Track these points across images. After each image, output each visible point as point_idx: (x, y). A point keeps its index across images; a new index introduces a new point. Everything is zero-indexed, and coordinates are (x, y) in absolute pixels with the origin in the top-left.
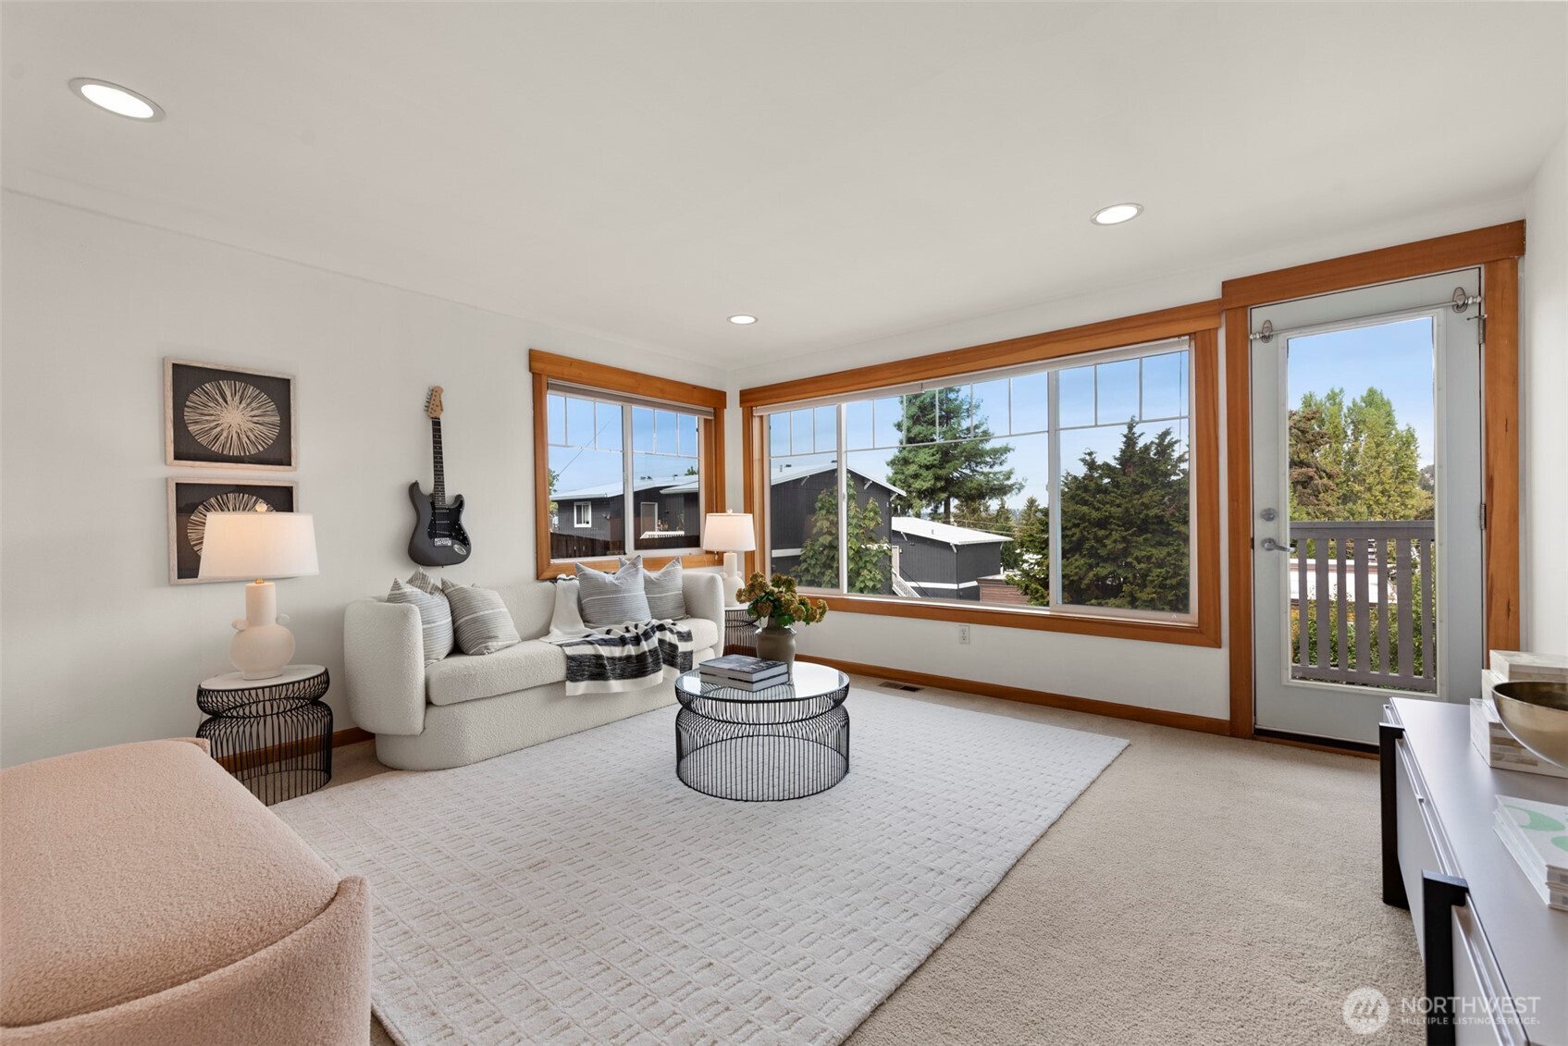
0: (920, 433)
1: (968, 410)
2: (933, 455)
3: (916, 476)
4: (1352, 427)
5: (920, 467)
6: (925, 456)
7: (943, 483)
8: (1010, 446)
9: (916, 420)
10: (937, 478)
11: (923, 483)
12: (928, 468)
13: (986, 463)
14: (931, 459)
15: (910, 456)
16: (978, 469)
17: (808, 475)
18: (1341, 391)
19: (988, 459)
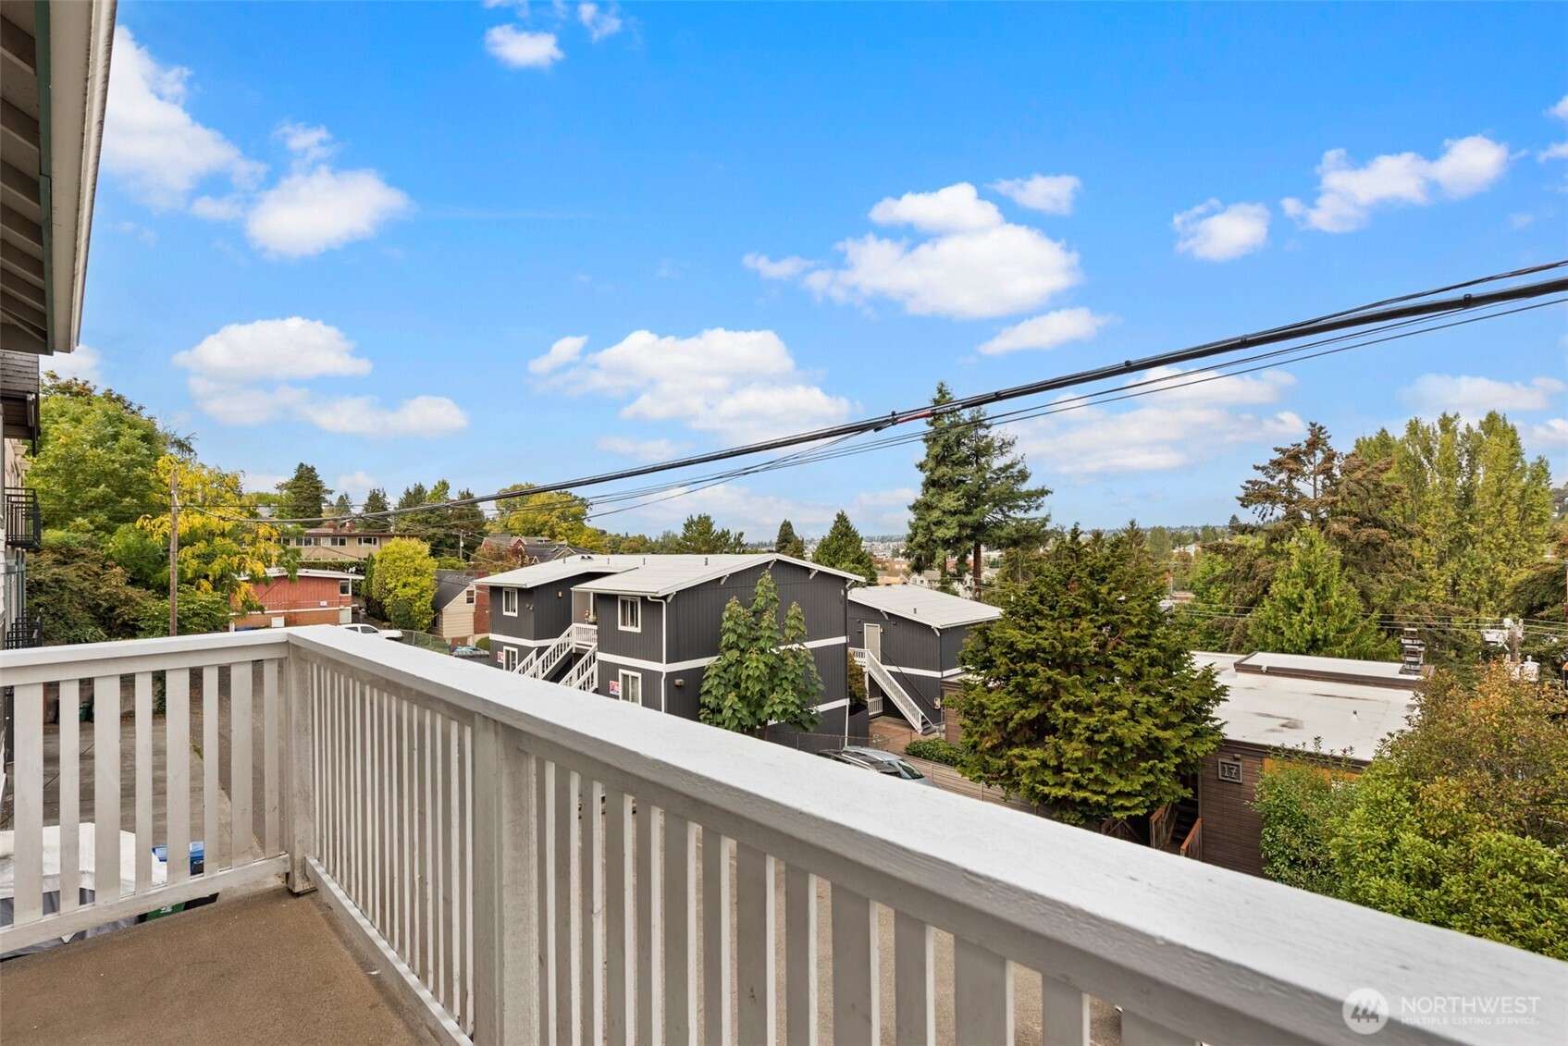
0: (944, 476)
1: (1001, 447)
2: (958, 500)
3: (939, 523)
4: (1466, 457)
5: (944, 512)
6: (950, 501)
7: (969, 531)
8: (1046, 488)
9: (940, 460)
10: (962, 526)
11: (946, 531)
12: (954, 513)
13: (1020, 507)
14: (955, 504)
15: (933, 500)
16: (1011, 514)
17: (727, 573)
18: (1457, 416)
19: (1022, 503)
